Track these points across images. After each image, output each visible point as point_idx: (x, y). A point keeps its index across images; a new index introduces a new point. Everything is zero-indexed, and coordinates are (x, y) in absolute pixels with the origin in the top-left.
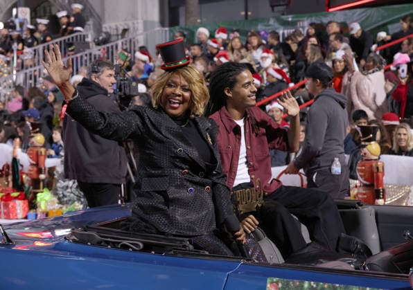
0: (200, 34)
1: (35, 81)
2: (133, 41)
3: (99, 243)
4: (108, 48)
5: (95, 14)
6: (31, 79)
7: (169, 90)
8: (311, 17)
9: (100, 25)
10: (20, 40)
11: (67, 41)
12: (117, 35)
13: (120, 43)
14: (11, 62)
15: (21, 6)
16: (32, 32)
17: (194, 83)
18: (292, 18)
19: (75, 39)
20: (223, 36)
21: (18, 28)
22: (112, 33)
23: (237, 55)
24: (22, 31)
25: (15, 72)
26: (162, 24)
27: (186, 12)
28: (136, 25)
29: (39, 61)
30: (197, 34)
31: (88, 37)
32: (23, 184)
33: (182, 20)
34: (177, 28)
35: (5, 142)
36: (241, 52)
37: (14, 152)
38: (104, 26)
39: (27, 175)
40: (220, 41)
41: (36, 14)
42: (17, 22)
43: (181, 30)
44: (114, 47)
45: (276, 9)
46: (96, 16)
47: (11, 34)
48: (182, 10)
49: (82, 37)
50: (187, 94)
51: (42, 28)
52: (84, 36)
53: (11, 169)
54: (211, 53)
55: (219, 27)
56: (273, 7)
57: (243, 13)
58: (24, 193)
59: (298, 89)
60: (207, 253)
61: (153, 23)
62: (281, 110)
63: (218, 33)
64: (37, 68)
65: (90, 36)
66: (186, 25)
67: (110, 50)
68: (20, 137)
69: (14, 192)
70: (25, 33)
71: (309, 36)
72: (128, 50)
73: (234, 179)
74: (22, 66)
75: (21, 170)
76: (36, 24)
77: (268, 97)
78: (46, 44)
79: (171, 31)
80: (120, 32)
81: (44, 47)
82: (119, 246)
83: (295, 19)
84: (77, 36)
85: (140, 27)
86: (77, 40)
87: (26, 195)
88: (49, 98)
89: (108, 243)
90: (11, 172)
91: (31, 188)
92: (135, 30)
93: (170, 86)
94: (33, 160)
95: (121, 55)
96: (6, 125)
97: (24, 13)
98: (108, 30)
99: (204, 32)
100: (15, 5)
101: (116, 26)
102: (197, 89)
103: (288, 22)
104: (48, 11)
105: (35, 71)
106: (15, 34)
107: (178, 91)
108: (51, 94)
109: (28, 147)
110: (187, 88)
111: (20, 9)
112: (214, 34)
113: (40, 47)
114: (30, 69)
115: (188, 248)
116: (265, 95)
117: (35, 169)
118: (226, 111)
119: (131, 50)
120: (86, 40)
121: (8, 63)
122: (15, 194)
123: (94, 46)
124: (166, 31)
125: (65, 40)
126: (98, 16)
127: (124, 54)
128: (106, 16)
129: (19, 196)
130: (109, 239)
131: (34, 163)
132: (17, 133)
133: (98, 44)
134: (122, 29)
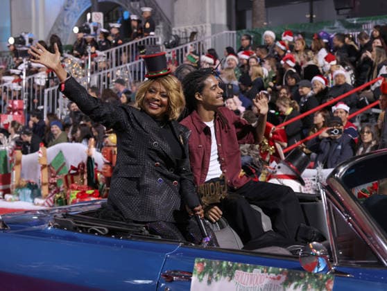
0: (266, 36)
1: (108, 83)
2: (201, 43)
3: (75, 229)
4: (178, 51)
5: (165, 18)
6: (104, 81)
7: (150, 95)
8: (376, 19)
9: (170, 28)
10: (94, 43)
11: (138, 44)
12: (186, 38)
13: (189, 45)
14: (86, 64)
15: (94, 11)
16: (105, 35)
17: (171, 91)
18: (357, 20)
19: (146, 42)
20: (290, 39)
21: (92, 32)
22: (181, 37)
23: (304, 57)
24: (96, 35)
25: (89, 74)
26: (230, 27)
27: (253, 15)
28: (204, 29)
29: (112, 64)
30: (263, 37)
31: (158, 40)
32: (97, 182)
33: (249, 24)
34: (244, 31)
35: (81, 142)
36: (307, 54)
37: (89, 152)
38: (173, 29)
39: (101, 173)
40: (287, 43)
41: (108, 19)
42: (91, 26)
43: (248, 33)
44: (184, 50)
45: (341, 12)
46: (166, 20)
47: (86, 37)
48: (249, 14)
49: (153, 40)
50: (165, 100)
51: (114, 31)
52: (155, 39)
53: (86, 167)
54: (278, 55)
55: (285, 30)
56: (337, 10)
57: (308, 16)
58: (98, 191)
59: (363, 91)
60: (160, 238)
61: (220, 25)
62: (346, 112)
63: (285, 36)
64: (110, 70)
65: (160, 40)
66: (253, 28)
67: (180, 53)
68: (95, 137)
69: (89, 189)
70: (98, 36)
71: (373, 38)
72: (197, 52)
73: (206, 175)
74: (95, 68)
75: (96, 169)
76: (109, 28)
77: (335, 98)
78: (118, 48)
79: (238, 34)
80: (189, 35)
81: (117, 50)
82: (89, 231)
83: (359, 22)
84: (148, 40)
85: (209, 30)
86: (148, 42)
87: (100, 192)
88: (121, 99)
89: (81, 228)
90: (86, 170)
91: (105, 185)
92: (204, 33)
93: (151, 92)
94: (107, 159)
95: (189, 58)
96: (82, 125)
97: (97, 18)
98: (178, 33)
99: (270, 34)
100: (89, 10)
101: (185, 30)
102: (174, 95)
103: (353, 24)
104: (120, 15)
105: (108, 73)
106: (89, 37)
107: (157, 97)
108: (123, 95)
109: (102, 146)
110: (165, 94)
111: (94, 14)
112: (281, 37)
113: (113, 50)
114: (103, 72)
115: (143, 233)
116: (330, 96)
117: (109, 167)
118: (196, 114)
119: (199, 52)
120: (157, 43)
121: (83, 66)
122: (90, 192)
123: (164, 48)
124: (233, 34)
125: (136, 43)
126: (168, 20)
127: (192, 57)
128: (176, 19)
129: (93, 193)
130: (82, 225)
131: (108, 161)
132: (92, 132)
133: (168, 47)
134: (191, 32)
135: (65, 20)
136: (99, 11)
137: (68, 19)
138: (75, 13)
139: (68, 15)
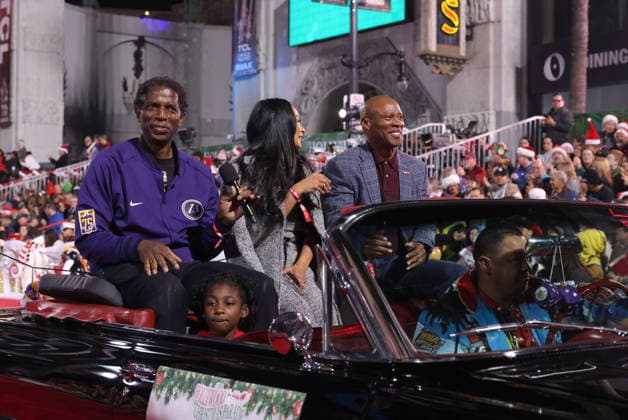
5: (433, 104)
9: (440, 116)
15: (352, 92)
26: (519, 115)
28: (487, 117)
38: (445, 117)
46: (435, 107)
85: (492, 119)
92: (486, 123)
97: (357, 101)
98: (451, 123)
101: (461, 118)
111: (352, 96)
123: (455, 138)
134: (469, 121)
136: (360, 92)
137: (306, 106)
138: (315, 98)
139: (307, 100)
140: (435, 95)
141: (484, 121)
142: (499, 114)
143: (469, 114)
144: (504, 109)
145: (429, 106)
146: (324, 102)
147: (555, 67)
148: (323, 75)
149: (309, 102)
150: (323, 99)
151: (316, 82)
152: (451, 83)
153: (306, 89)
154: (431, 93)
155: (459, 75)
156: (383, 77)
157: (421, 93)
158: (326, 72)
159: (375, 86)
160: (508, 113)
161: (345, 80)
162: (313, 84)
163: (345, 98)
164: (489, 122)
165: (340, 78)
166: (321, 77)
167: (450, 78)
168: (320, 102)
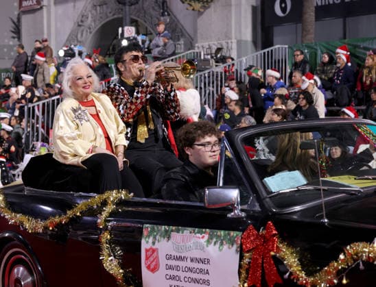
28: (230, 45)
38: (196, 45)
46: (188, 36)
80: (214, 51)
85: (234, 46)
92: (229, 49)
97: (129, 32)
101: (209, 46)
111: (126, 28)
128: (199, 36)
134: (216, 48)
135: (79, 36)
137: (82, 35)
138: (90, 28)
139: (83, 31)
140: (188, 27)
141: (228, 47)
142: (239, 43)
143: (216, 43)
144: (244, 39)
145: (183, 35)
146: (97, 31)
147: (283, 5)
148: (96, 10)
149: (85, 32)
150: (96, 29)
151: (90, 16)
152: (201, 17)
153: (82, 21)
154: (184, 26)
155: (207, 11)
156: (145, 12)
157: (176, 25)
158: (98, 8)
159: (139, 19)
160: (246, 41)
161: (114, 15)
162: (87, 18)
163: (120, 30)
164: (231, 49)
165: (110, 13)
166: (94, 12)
167: (200, 13)
168: (94, 31)
